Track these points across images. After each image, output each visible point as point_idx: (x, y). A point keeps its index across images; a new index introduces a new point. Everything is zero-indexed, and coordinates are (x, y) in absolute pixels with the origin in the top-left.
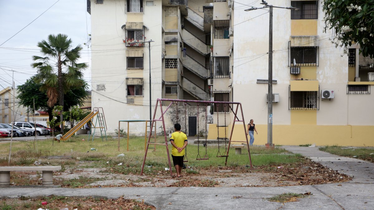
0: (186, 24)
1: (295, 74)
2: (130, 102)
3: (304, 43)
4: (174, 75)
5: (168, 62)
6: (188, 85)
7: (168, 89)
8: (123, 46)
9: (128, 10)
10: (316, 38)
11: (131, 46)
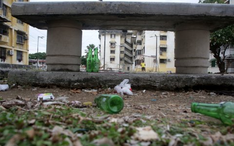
0: (126, 42)
1: (161, 55)
2: (111, 63)
3: (163, 46)
4: (123, 55)
5: (121, 52)
6: (126, 59)
7: (121, 60)
8: (109, 47)
9: (111, 37)
10: (166, 45)
11: (112, 47)
